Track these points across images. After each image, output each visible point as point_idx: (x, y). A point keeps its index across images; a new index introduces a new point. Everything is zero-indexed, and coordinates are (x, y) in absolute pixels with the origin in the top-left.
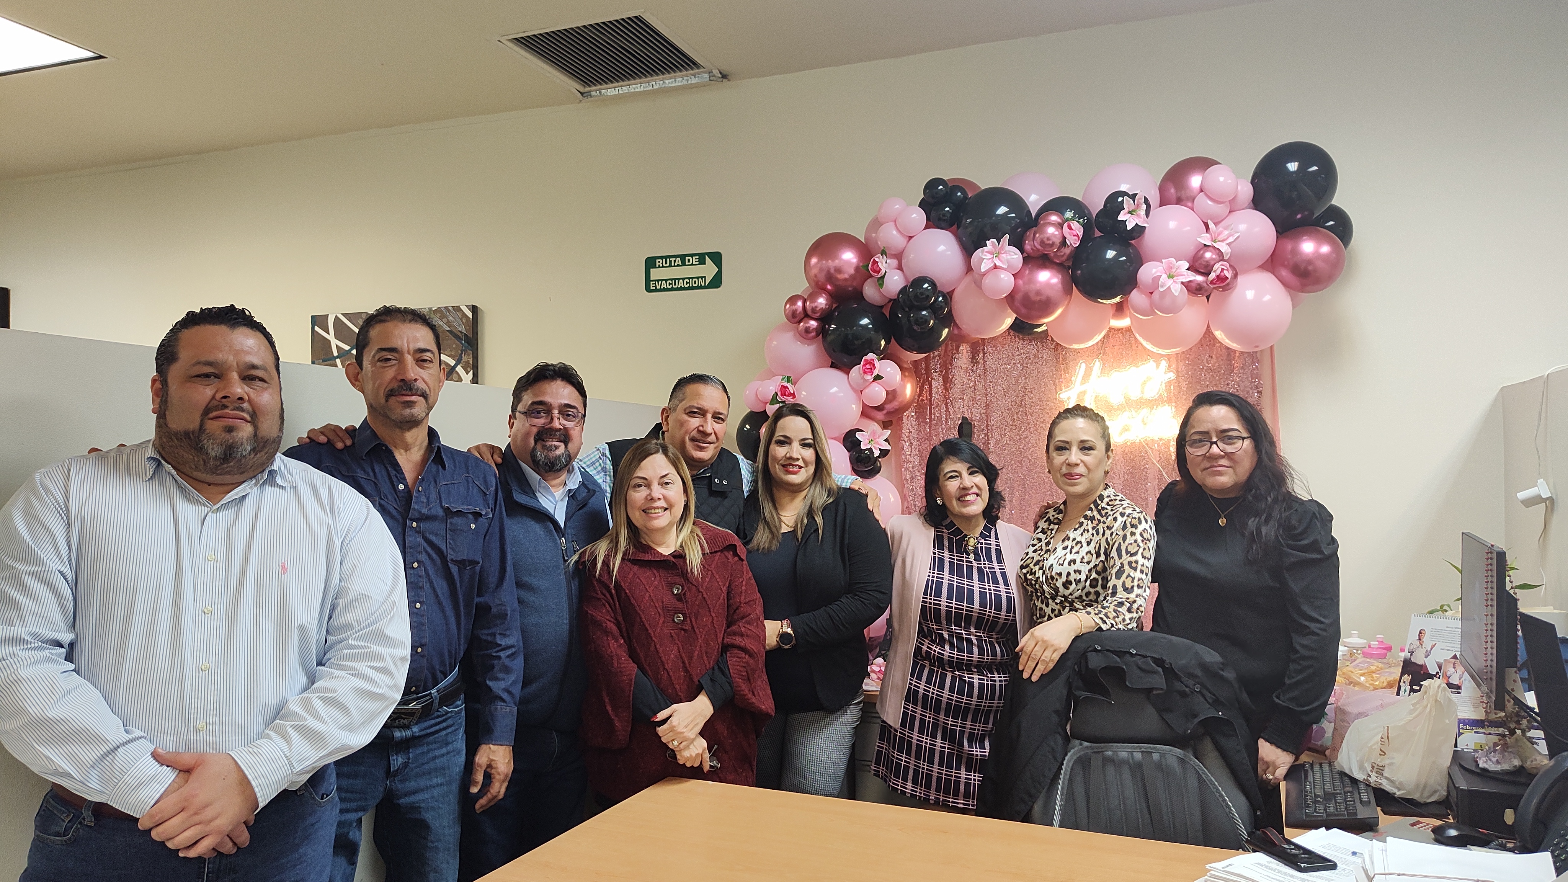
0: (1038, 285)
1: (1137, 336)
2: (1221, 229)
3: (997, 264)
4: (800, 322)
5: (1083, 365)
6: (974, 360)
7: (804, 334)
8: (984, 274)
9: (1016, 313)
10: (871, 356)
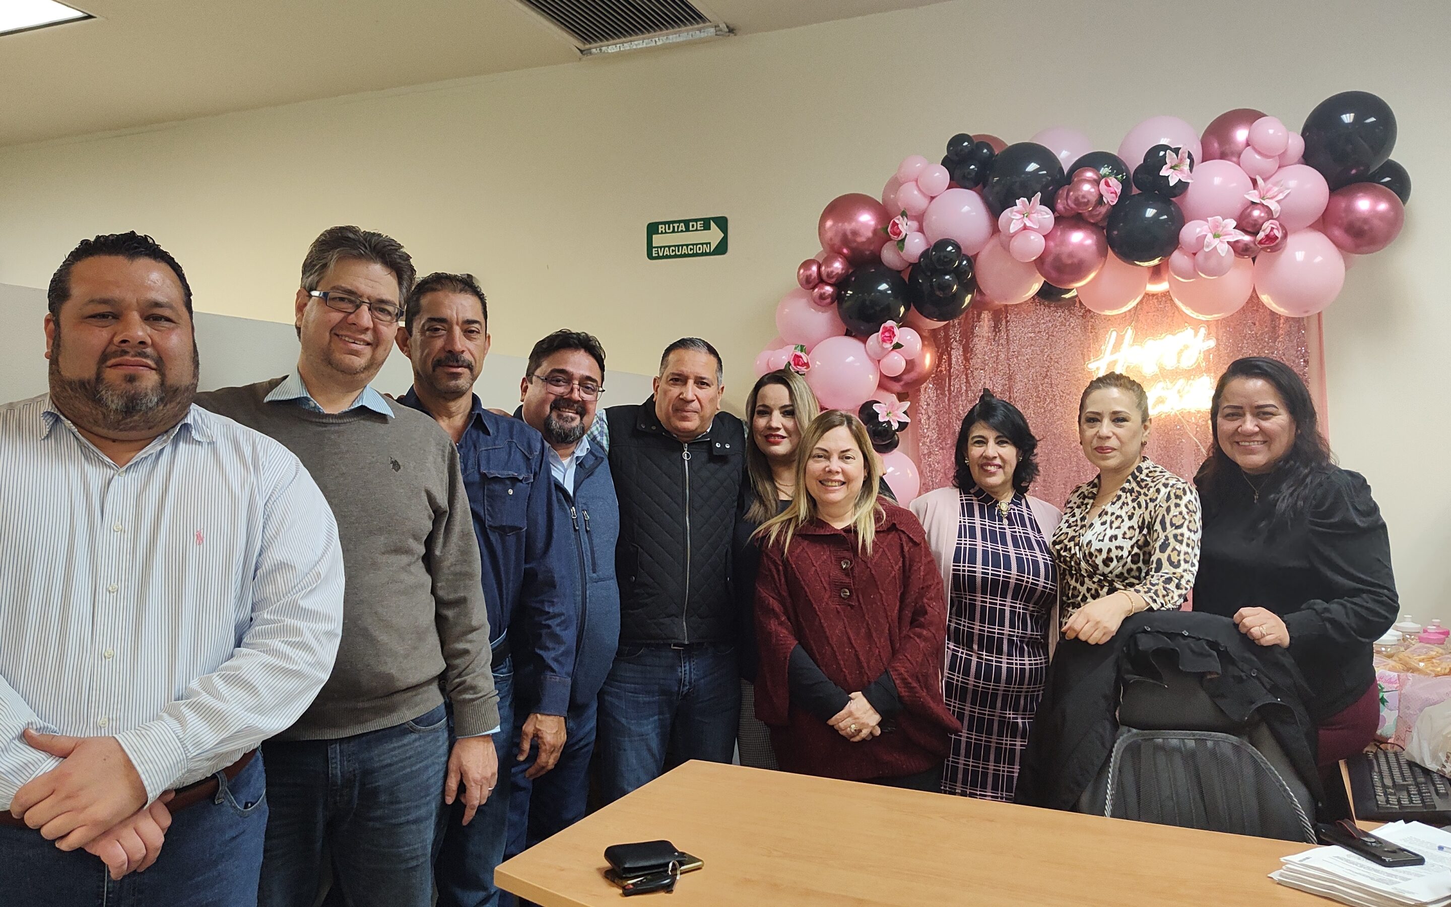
0: (1071, 247)
1: (1176, 301)
2: (1270, 185)
3: (1028, 224)
4: (813, 288)
5: (1114, 334)
6: (996, 329)
7: (817, 300)
8: (1012, 236)
9: (1045, 277)
10: (890, 323)
